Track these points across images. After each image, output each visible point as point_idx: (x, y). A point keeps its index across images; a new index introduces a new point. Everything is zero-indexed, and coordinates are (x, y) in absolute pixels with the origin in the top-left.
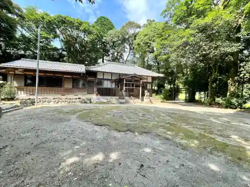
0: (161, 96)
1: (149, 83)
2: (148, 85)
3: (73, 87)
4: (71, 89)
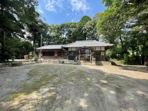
4: (57, 57)
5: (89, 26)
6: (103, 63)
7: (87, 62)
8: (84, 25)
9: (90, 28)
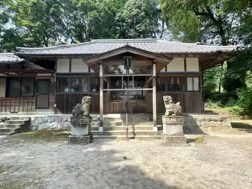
0: (236, 107)
1: (193, 75)
2: (189, 80)
3: (7, 95)
5: (135, 11)
6: (198, 123)
7: (139, 122)
8: (118, 7)
9: (137, 14)
